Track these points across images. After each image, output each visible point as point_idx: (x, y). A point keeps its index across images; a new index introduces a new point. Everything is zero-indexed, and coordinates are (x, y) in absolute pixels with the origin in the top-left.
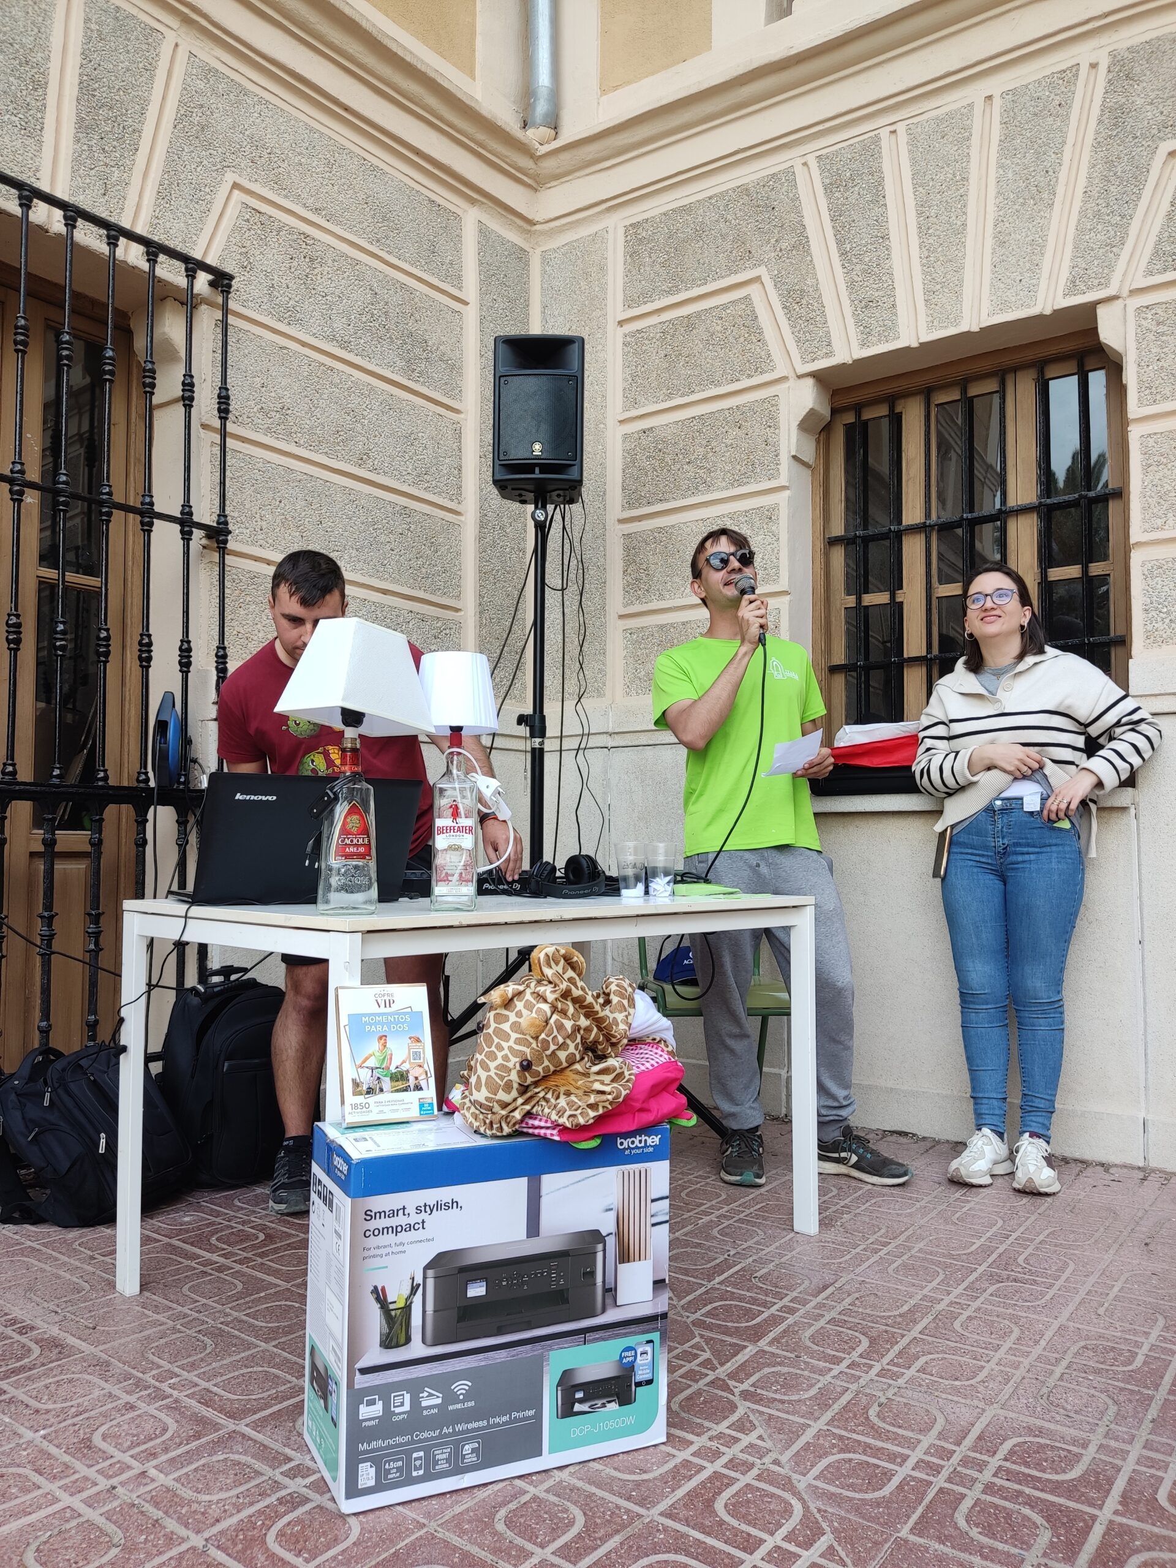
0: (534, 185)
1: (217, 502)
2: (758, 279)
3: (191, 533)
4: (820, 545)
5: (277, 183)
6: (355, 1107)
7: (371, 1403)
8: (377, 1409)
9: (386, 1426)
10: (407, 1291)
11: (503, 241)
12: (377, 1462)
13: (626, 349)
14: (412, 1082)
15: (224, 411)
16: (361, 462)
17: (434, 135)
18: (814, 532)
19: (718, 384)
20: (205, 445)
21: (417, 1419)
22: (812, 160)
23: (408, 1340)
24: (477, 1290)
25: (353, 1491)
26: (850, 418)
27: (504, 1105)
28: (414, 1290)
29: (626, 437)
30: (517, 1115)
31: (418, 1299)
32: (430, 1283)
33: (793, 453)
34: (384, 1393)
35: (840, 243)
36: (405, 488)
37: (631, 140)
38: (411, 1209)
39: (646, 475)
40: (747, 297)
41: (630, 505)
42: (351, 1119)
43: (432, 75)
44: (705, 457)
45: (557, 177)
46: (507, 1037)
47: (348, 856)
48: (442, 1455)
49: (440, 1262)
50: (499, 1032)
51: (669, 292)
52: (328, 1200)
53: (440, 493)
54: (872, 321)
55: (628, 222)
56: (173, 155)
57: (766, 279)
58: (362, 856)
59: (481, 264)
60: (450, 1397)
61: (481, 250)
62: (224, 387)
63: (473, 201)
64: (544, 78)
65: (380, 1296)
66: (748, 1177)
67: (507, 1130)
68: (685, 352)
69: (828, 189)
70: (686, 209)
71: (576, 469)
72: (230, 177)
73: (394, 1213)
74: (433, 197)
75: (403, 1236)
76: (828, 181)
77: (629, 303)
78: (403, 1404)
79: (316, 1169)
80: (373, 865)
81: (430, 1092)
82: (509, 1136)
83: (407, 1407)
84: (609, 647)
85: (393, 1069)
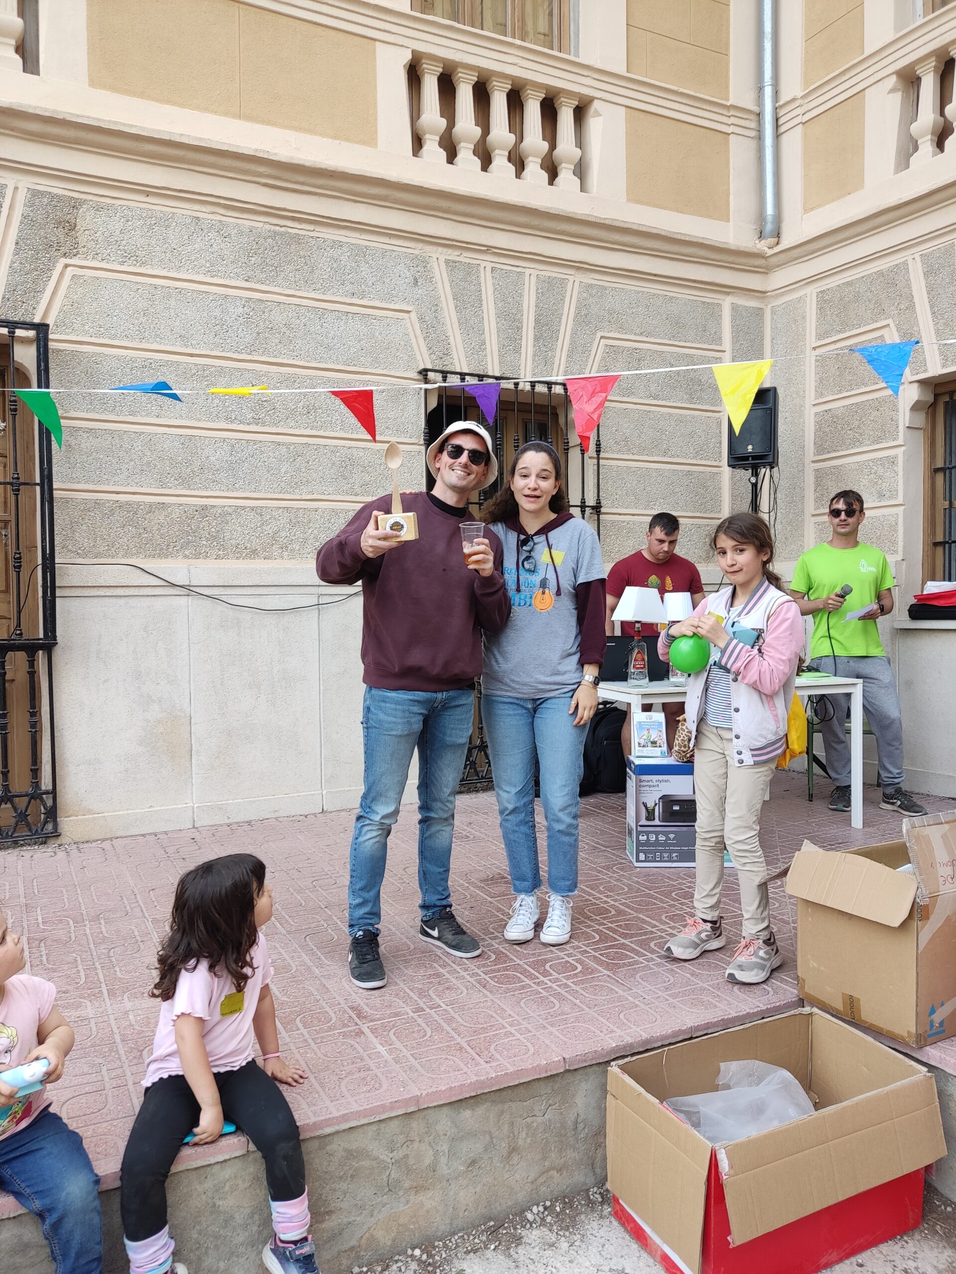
0: (766, 271)
1: (596, 492)
2: (888, 325)
3: (585, 511)
4: (928, 473)
5: (621, 329)
6: (639, 751)
7: (643, 836)
8: (645, 838)
9: (648, 843)
10: (653, 805)
11: (747, 308)
12: (645, 853)
13: (818, 364)
14: (658, 745)
15: (598, 451)
16: (665, 454)
17: (704, 268)
18: (924, 466)
19: (867, 385)
20: (590, 464)
21: (657, 843)
22: (917, 256)
23: (654, 819)
24: (676, 808)
25: (638, 861)
26: (947, 398)
27: (684, 752)
28: (656, 805)
29: (816, 414)
30: (688, 755)
31: (657, 807)
32: (661, 803)
33: (907, 425)
34: (647, 833)
35: (932, 307)
36: (689, 461)
37: (818, 247)
38: (654, 781)
39: (827, 435)
40: (882, 336)
41: (818, 453)
42: (637, 754)
43: (701, 241)
44: (859, 427)
45: (778, 266)
46: (684, 731)
47: (637, 668)
48: (666, 855)
49: (663, 798)
50: (682, 729)
51: (840, 332)
52: (630, 778)
53: (709, 459)
54: (948, 353)
55: (818, 290)
56: (574, 333)
57: (892, 326)
58: (642, 668)
59: (733, 327)
60: (668, 838)
61: (733, 319)
62: (598, 441)
63: (728, 294)
64: (770, 210)
65: (645, 805)
66: (840, 806)
67: (685, 760)
68: (849, 366)
69: (926, 274)
70: (849, 284)
71: (771, 456)
72: (599, 334)
73: (648, 781)
74: (704, 300)
75: (652, 788)
76: (926, 270)
77: (819, 337)
78: (653, 838)
79: (628, 770)
80: (647, 671)
81: (665, 748)
82: (686, 762)
83: (654, 839)
84: (806, 533)
85: (652, 740)
